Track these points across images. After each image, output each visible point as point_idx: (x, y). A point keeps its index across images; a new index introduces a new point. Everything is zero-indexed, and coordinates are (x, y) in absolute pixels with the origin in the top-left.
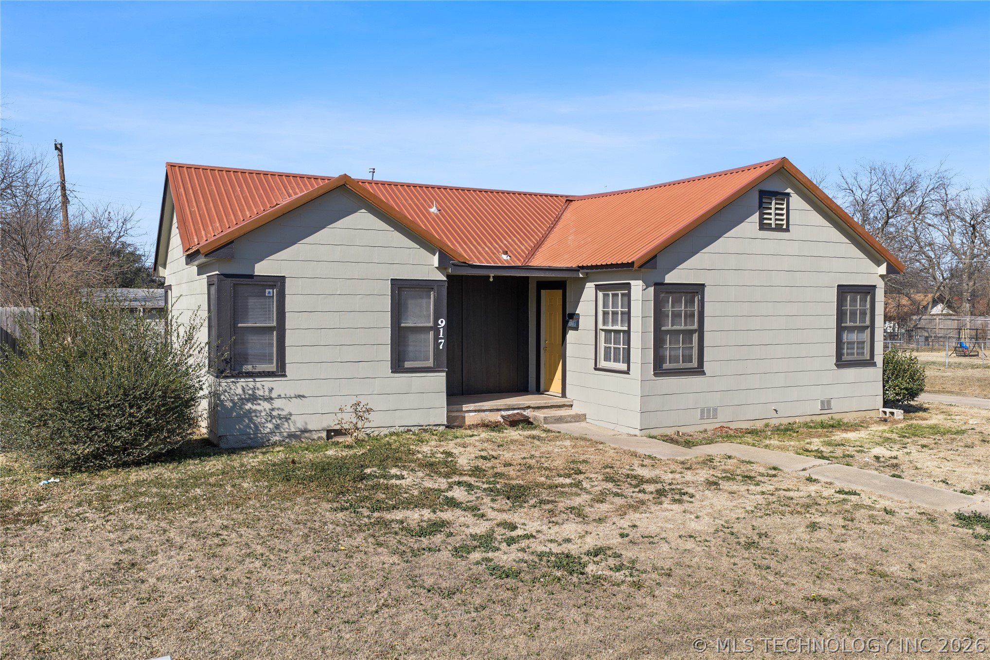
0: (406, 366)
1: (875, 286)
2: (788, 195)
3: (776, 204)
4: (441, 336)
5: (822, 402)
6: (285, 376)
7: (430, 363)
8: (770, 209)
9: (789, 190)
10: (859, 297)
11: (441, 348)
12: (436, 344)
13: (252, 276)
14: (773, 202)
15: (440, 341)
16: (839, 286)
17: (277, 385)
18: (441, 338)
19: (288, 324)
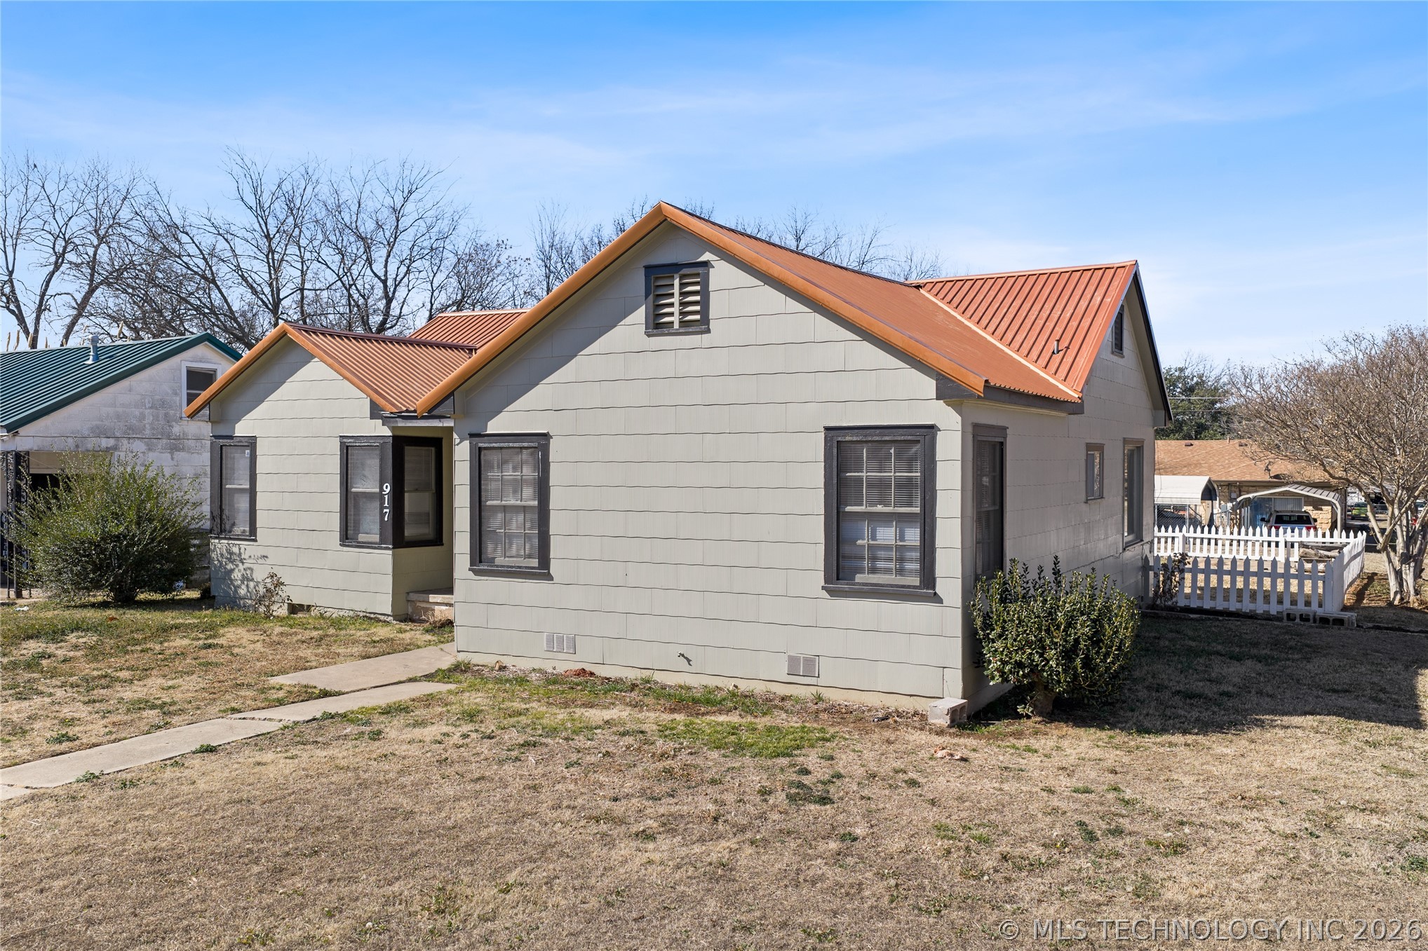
0: (360, 540)
1: (932, 428)
2: (706, 264)
3: (682, 285)
4: (386, 505)
5: (793, 661)
6: (255, 540)
7: (376, 538)
8: (672, 295)
9: (707, 256)
10: (892, 451)
11: (386, 519)
12: (382, 515)
13: (231, 437)
14: (677, 282)
15: (385, 510)
16: (827, 429)
17: (248, 549)
18: (386, 508)
19: (260, 487)
